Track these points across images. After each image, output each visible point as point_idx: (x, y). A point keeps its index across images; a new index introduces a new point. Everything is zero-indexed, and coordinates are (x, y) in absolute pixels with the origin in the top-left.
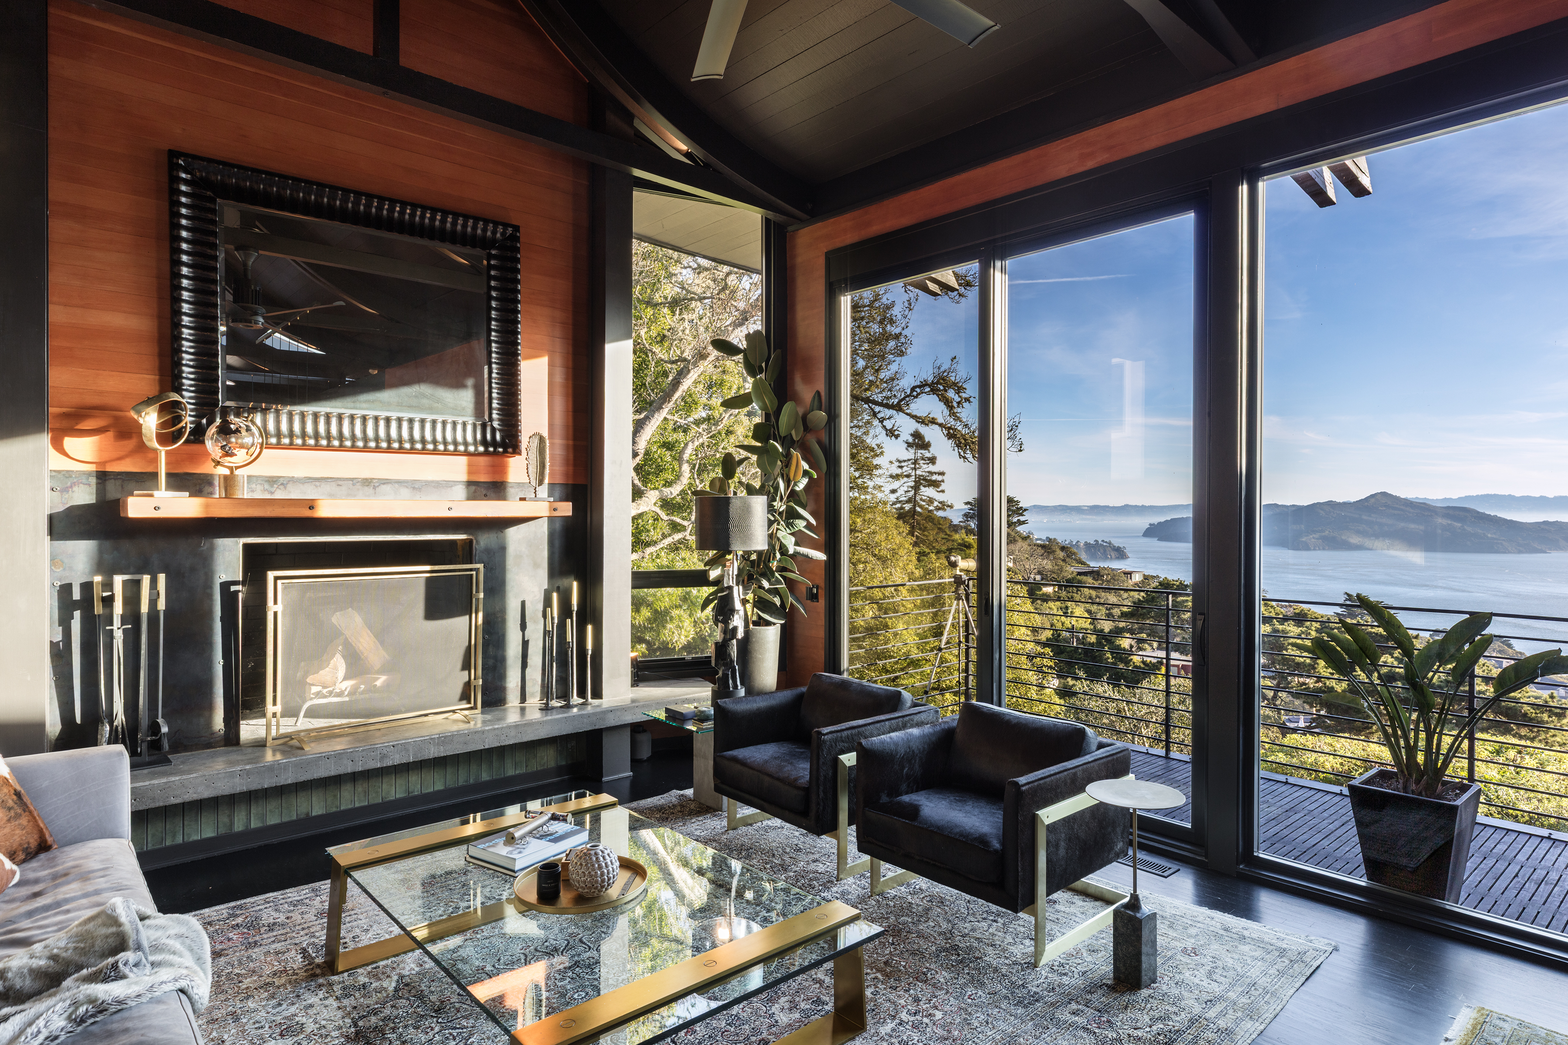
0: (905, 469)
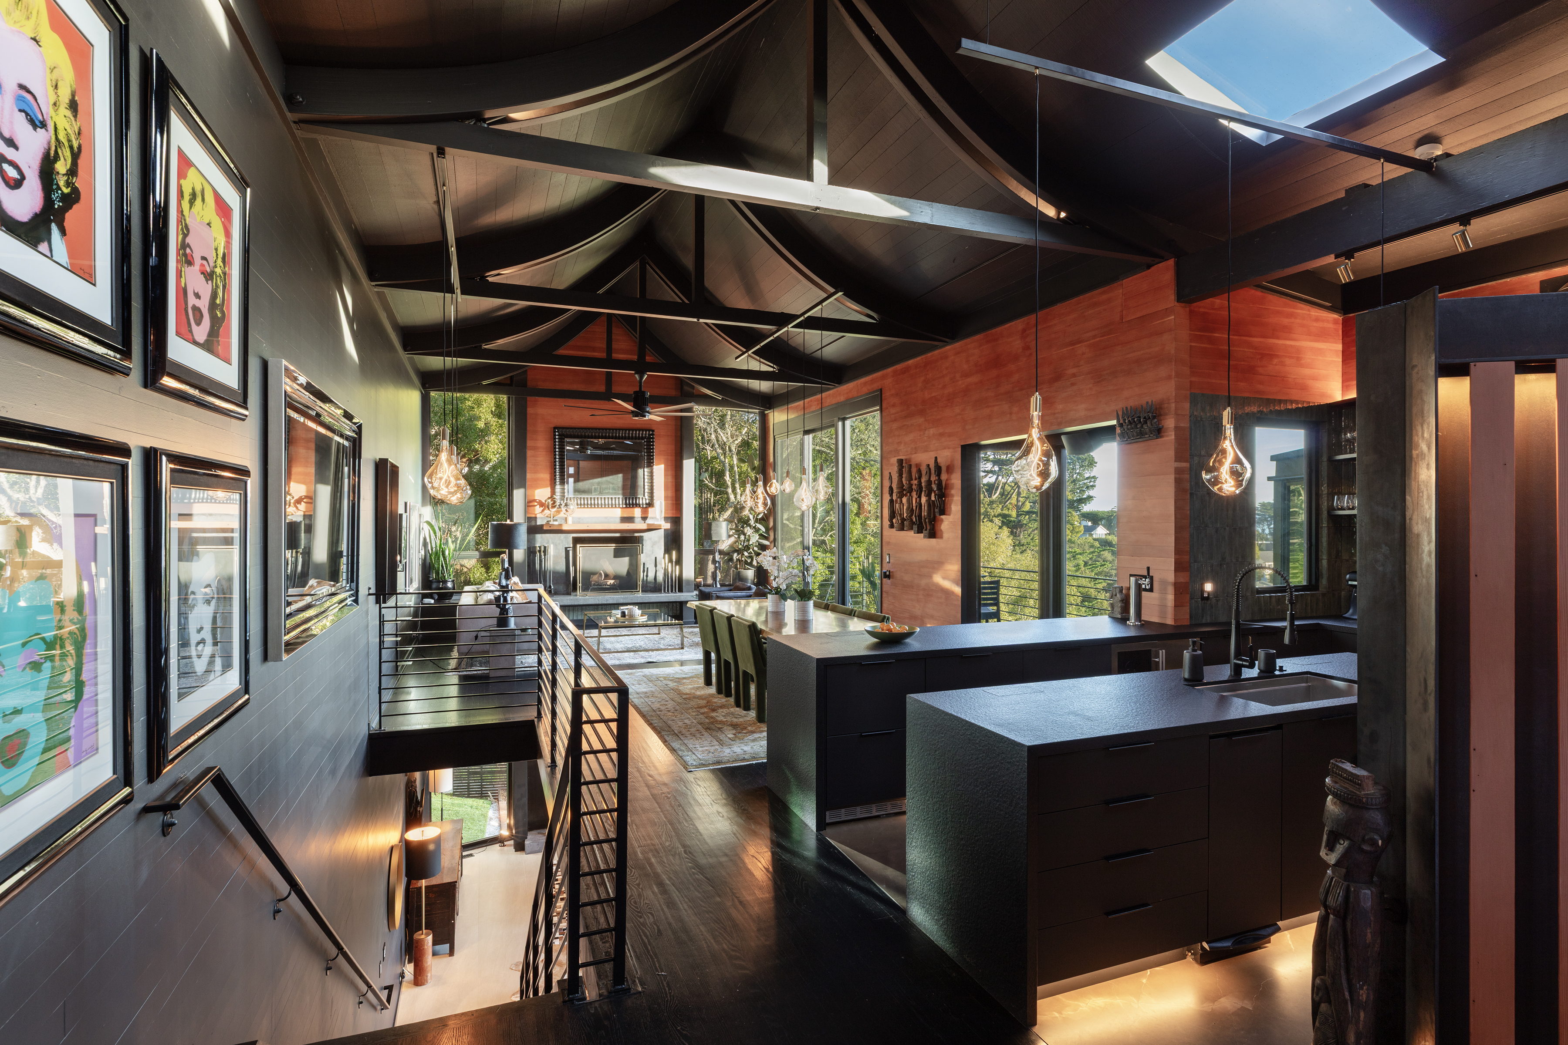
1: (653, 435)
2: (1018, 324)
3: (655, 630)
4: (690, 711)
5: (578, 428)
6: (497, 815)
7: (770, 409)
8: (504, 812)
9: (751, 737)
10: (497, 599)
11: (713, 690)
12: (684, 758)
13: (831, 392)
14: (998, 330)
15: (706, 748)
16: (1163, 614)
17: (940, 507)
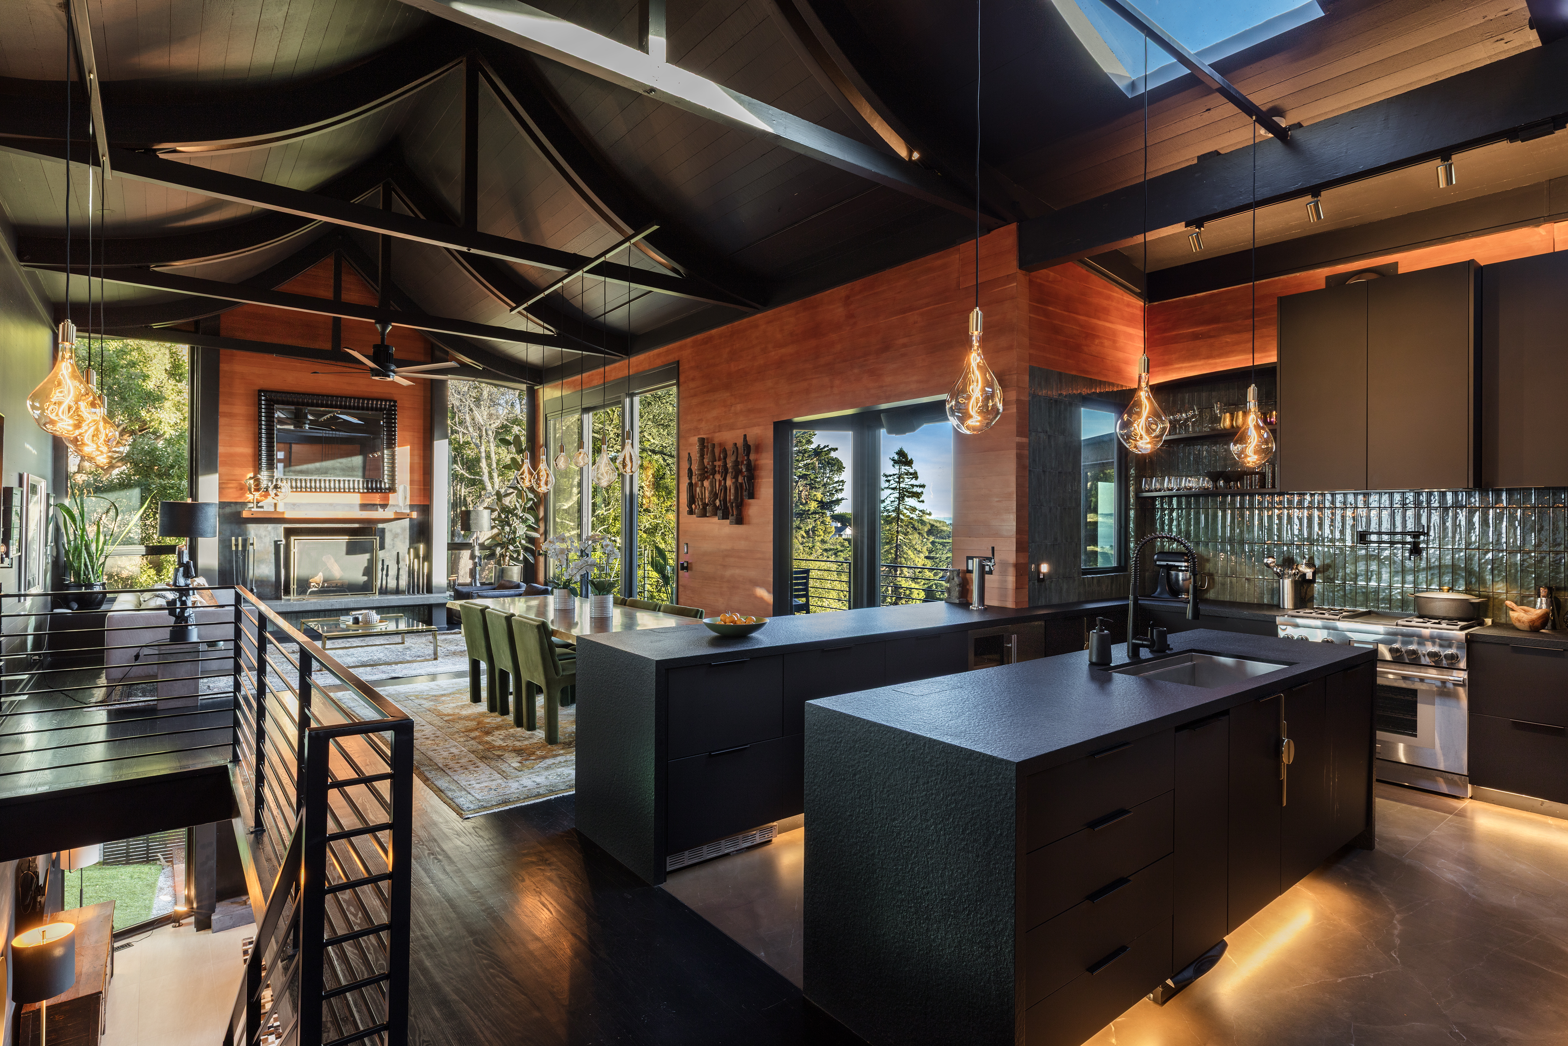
0: (892, 482)
1: (395, 406)
2: (841, 291)
3: (398, 639)
4: (456, 736)
5: (293, 393)
6: (170, 883)
7: (541, 384)
8: (181, 877)
9: (543, 764)
10: (171, 604)
11: (483, 707)
12: (456, 800)
13: (617, 364)
14: (818, 296)
15: (485, 784)
16: (1003, 596)
17: (749, 490)
